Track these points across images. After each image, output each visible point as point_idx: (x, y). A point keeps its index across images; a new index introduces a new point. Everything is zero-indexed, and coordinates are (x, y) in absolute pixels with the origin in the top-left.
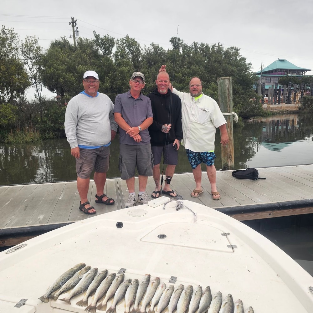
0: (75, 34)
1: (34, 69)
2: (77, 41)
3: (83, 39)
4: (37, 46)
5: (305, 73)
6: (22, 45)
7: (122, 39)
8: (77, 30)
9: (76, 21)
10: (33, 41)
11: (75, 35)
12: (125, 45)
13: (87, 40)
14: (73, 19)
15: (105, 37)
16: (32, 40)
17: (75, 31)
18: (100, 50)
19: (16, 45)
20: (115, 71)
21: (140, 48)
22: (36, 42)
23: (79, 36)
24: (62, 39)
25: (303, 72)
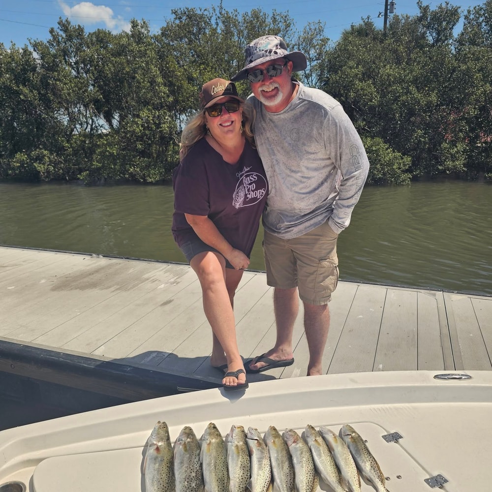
0: (388, 9)
1: (313, 78)
2: (390, 22)
3: (400, 17)
4: (322, 37)
6: (299, 38)
7: (477, 8)
8: (392, 2)
10: (317, 30)
11: (388, 11)
12: (481, 19)
13: (408, 17)
15: (440, 7)
16: (315, 29)
17: (389, 4)
18: (428, 34)
19: (290, 39)
20: (454, 71)
22: (321, 31)
23: (394, 14)
24: (364, 21)
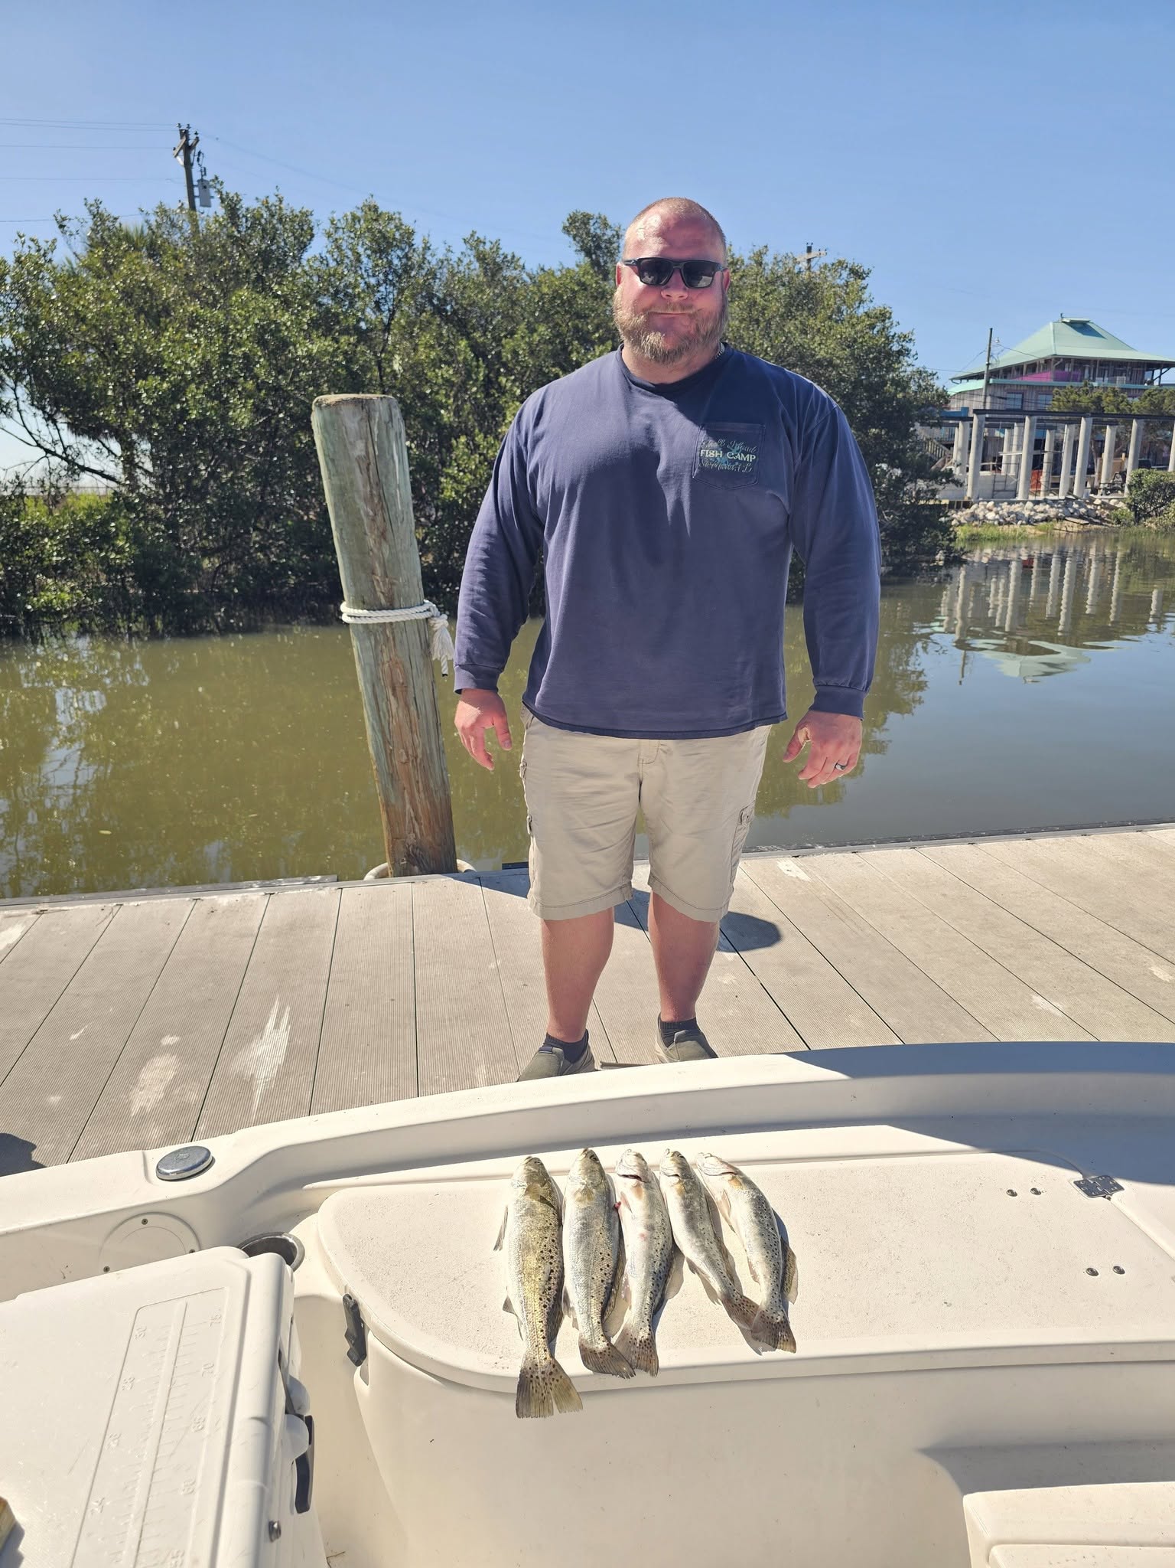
5: (1161, 374)
8: (202, 180)
9: (197, 140)
11: (197, 200)
14: (184, 134)
17: (195, 183)
21: (433, 255)
25: (1157, 372)
